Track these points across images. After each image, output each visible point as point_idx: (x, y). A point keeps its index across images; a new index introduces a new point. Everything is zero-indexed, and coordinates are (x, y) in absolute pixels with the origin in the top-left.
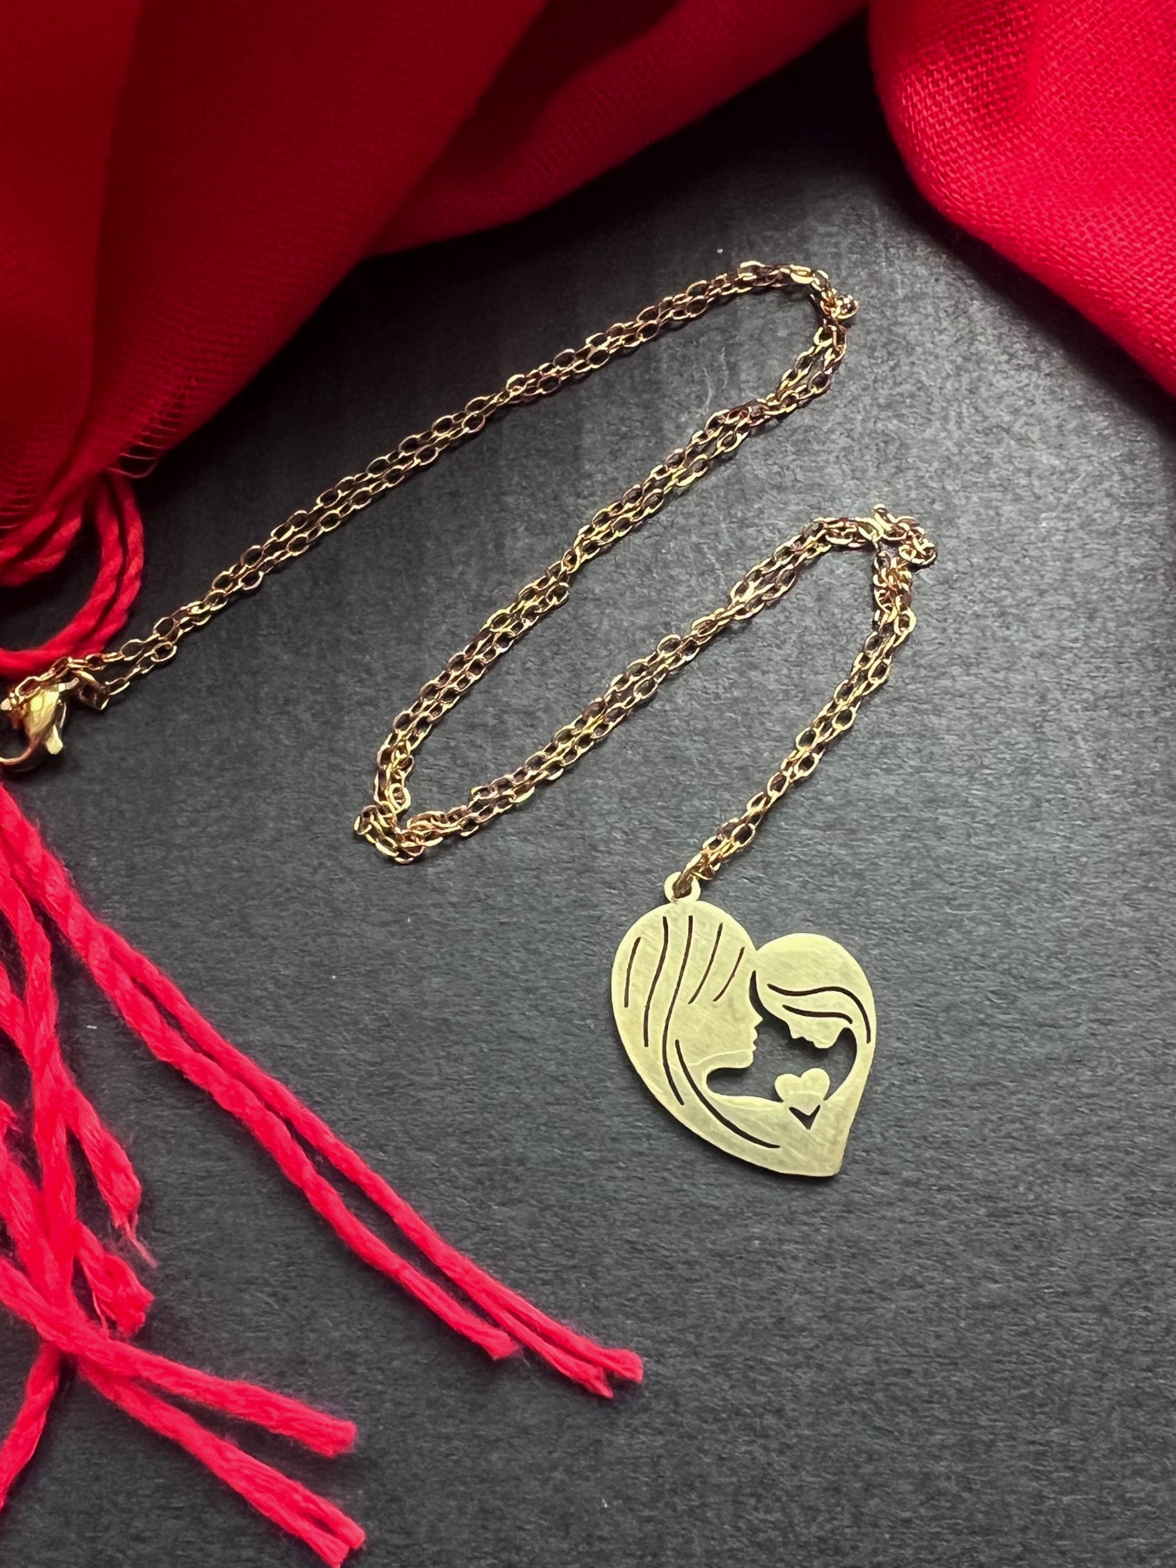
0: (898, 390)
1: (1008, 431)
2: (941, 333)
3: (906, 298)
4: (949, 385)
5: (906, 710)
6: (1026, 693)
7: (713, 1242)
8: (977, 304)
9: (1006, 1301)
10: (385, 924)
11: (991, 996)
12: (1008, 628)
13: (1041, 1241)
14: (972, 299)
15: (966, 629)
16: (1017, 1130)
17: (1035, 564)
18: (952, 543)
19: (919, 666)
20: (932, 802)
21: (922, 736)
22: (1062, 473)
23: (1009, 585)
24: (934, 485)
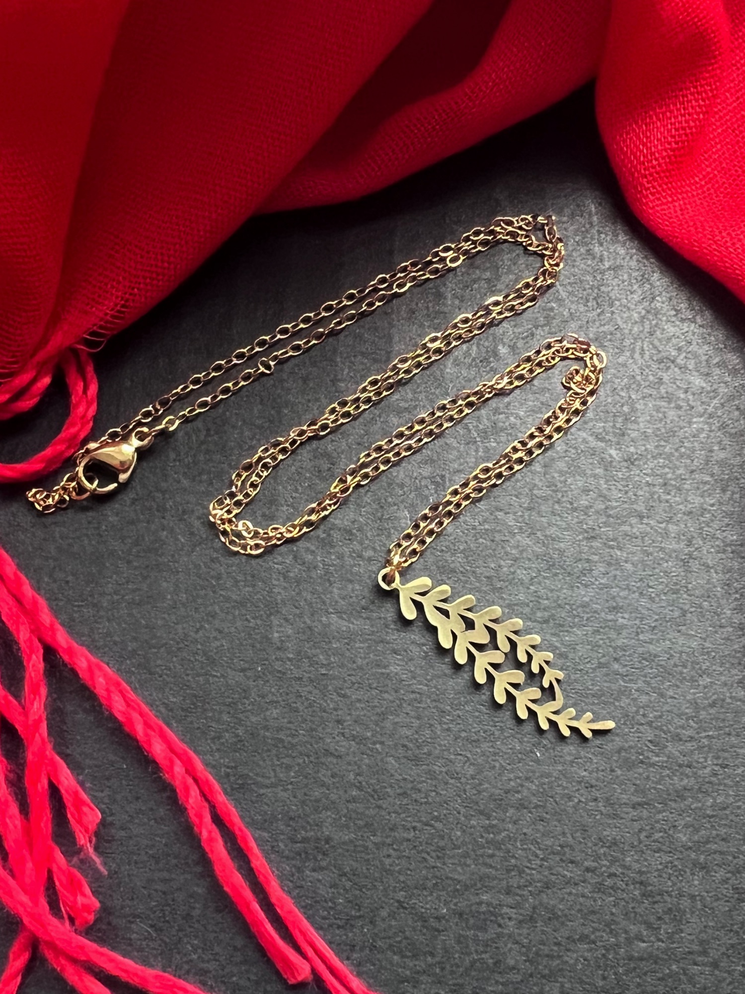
0: (602, 329)
1: (673, 362)
2: (632, 293)
3: (609, 269)
4: (636, 329)
5: (598, 544)
6: (679, 538)
7: (455, 905)
8: (656, 275)
9: (651, 956)
10: (243, 670)
11: (649, 744)
12: (669, 494)
13: (676, 915)
14: (653, 272)
15: (640, 493)
16: (662, 837)
17: (688, 452)
18: (634, 435)
19: (609, 516)
20: (615, 609)
21: (609, 564)
22: (708, 392)
23: (670, 465)
24: (623, 394)
